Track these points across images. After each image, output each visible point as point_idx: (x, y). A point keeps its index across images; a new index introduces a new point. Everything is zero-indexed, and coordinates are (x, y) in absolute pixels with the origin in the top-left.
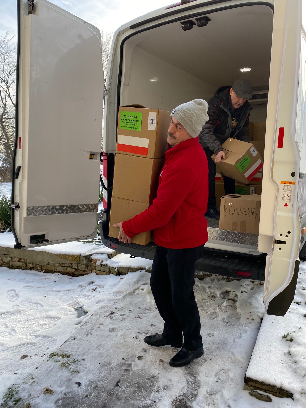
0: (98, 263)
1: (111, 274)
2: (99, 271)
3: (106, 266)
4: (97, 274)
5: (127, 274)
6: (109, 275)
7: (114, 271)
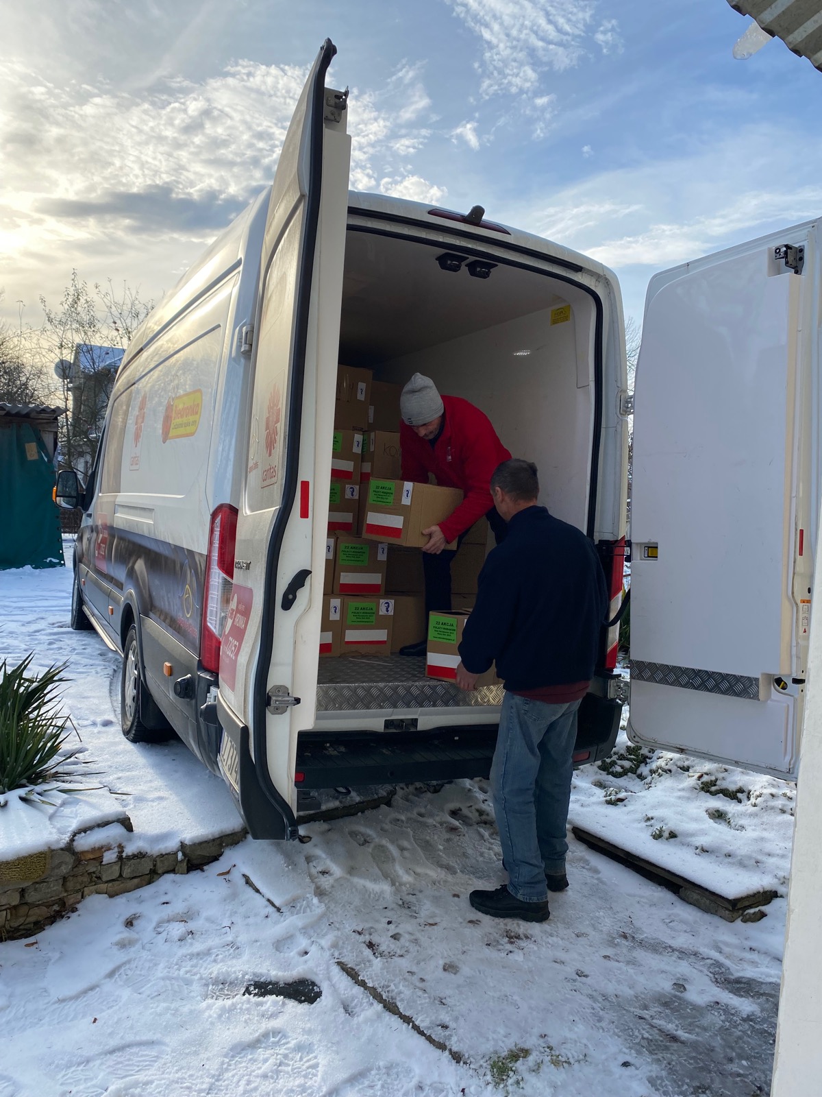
0: (109, 857)
1: (161, 875)
2: (110, 884)
3: (140, 856)
4: (111, 896)
5: (221, 855)
6: (153, 882)
7: (175, 864)
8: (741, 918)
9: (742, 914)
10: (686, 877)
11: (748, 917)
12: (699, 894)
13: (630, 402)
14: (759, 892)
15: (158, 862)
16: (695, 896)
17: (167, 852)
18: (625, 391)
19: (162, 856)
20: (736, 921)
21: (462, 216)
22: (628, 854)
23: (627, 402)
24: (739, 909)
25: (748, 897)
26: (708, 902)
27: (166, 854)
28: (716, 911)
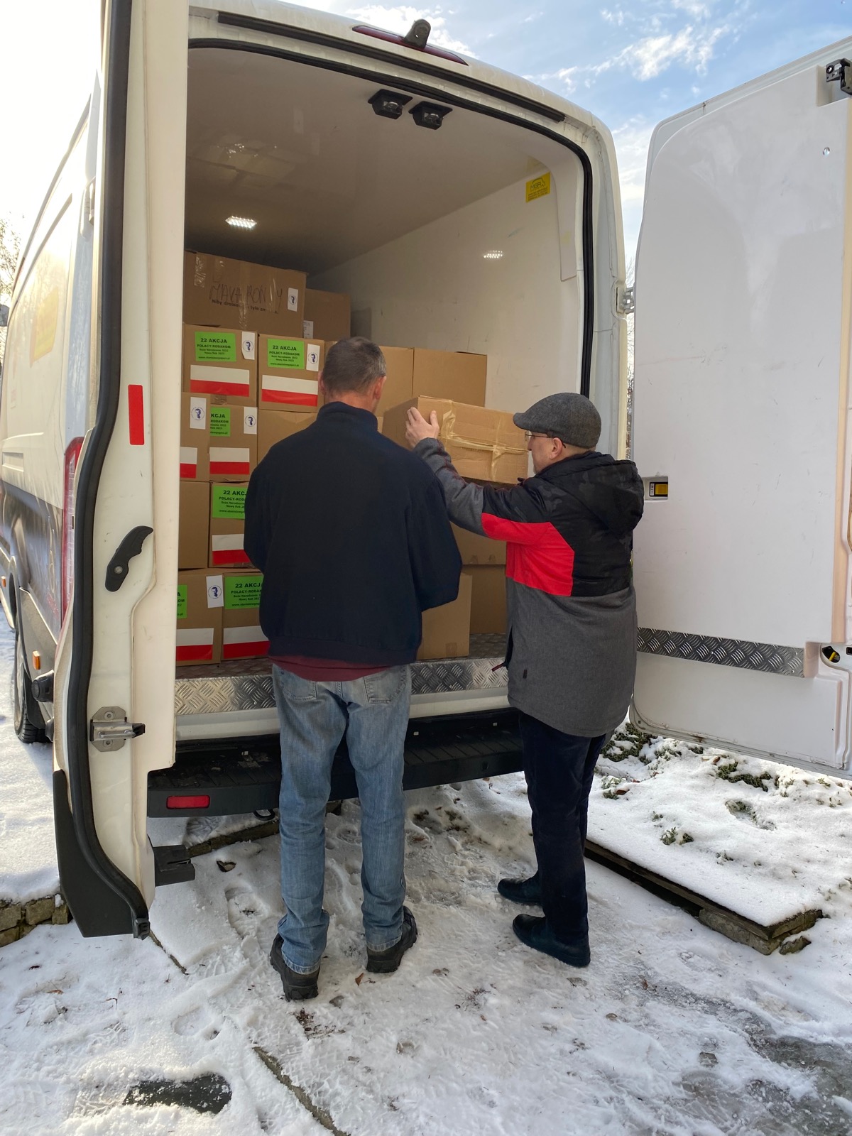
1: (33, 927)
6: (23, 936)
7: (52, 911)
8: (780, 948)
9: (781, 943)
10: (707, 896)
11: (787, 947)
12: (724, 918)
13: (629, 297)
14: (800, 914)
15: (28, 910)
16: (719, 920)
17: (41, 897)
18: (622, 282)
19: (34, 901)
20: (773, 953)
21: (401, 37)
22: (634, 865)
23: (626, 297)
24: (776, 938)
25: (787, 921)
26: (736, 928)
27: (40, 899)
28: (747, 940)
